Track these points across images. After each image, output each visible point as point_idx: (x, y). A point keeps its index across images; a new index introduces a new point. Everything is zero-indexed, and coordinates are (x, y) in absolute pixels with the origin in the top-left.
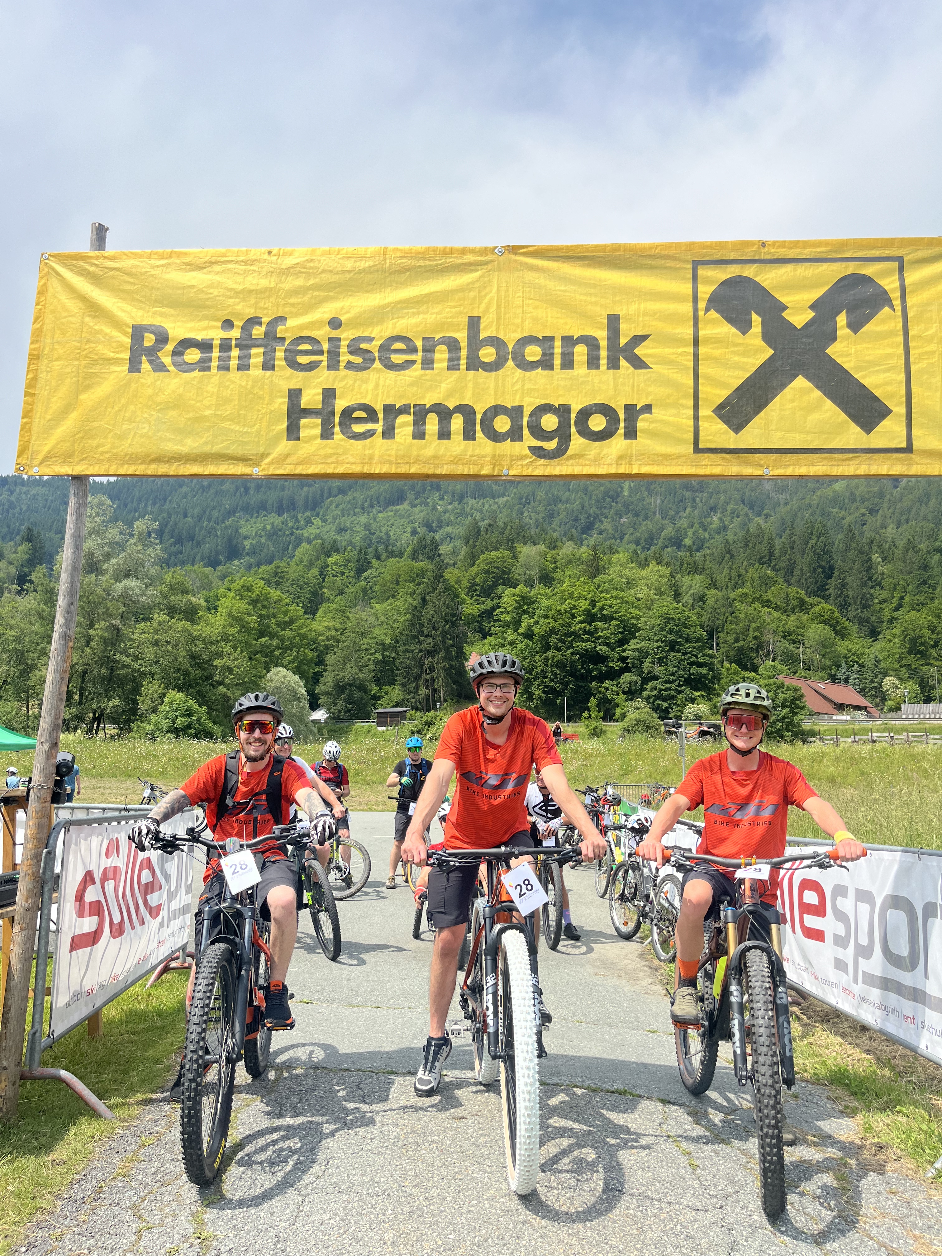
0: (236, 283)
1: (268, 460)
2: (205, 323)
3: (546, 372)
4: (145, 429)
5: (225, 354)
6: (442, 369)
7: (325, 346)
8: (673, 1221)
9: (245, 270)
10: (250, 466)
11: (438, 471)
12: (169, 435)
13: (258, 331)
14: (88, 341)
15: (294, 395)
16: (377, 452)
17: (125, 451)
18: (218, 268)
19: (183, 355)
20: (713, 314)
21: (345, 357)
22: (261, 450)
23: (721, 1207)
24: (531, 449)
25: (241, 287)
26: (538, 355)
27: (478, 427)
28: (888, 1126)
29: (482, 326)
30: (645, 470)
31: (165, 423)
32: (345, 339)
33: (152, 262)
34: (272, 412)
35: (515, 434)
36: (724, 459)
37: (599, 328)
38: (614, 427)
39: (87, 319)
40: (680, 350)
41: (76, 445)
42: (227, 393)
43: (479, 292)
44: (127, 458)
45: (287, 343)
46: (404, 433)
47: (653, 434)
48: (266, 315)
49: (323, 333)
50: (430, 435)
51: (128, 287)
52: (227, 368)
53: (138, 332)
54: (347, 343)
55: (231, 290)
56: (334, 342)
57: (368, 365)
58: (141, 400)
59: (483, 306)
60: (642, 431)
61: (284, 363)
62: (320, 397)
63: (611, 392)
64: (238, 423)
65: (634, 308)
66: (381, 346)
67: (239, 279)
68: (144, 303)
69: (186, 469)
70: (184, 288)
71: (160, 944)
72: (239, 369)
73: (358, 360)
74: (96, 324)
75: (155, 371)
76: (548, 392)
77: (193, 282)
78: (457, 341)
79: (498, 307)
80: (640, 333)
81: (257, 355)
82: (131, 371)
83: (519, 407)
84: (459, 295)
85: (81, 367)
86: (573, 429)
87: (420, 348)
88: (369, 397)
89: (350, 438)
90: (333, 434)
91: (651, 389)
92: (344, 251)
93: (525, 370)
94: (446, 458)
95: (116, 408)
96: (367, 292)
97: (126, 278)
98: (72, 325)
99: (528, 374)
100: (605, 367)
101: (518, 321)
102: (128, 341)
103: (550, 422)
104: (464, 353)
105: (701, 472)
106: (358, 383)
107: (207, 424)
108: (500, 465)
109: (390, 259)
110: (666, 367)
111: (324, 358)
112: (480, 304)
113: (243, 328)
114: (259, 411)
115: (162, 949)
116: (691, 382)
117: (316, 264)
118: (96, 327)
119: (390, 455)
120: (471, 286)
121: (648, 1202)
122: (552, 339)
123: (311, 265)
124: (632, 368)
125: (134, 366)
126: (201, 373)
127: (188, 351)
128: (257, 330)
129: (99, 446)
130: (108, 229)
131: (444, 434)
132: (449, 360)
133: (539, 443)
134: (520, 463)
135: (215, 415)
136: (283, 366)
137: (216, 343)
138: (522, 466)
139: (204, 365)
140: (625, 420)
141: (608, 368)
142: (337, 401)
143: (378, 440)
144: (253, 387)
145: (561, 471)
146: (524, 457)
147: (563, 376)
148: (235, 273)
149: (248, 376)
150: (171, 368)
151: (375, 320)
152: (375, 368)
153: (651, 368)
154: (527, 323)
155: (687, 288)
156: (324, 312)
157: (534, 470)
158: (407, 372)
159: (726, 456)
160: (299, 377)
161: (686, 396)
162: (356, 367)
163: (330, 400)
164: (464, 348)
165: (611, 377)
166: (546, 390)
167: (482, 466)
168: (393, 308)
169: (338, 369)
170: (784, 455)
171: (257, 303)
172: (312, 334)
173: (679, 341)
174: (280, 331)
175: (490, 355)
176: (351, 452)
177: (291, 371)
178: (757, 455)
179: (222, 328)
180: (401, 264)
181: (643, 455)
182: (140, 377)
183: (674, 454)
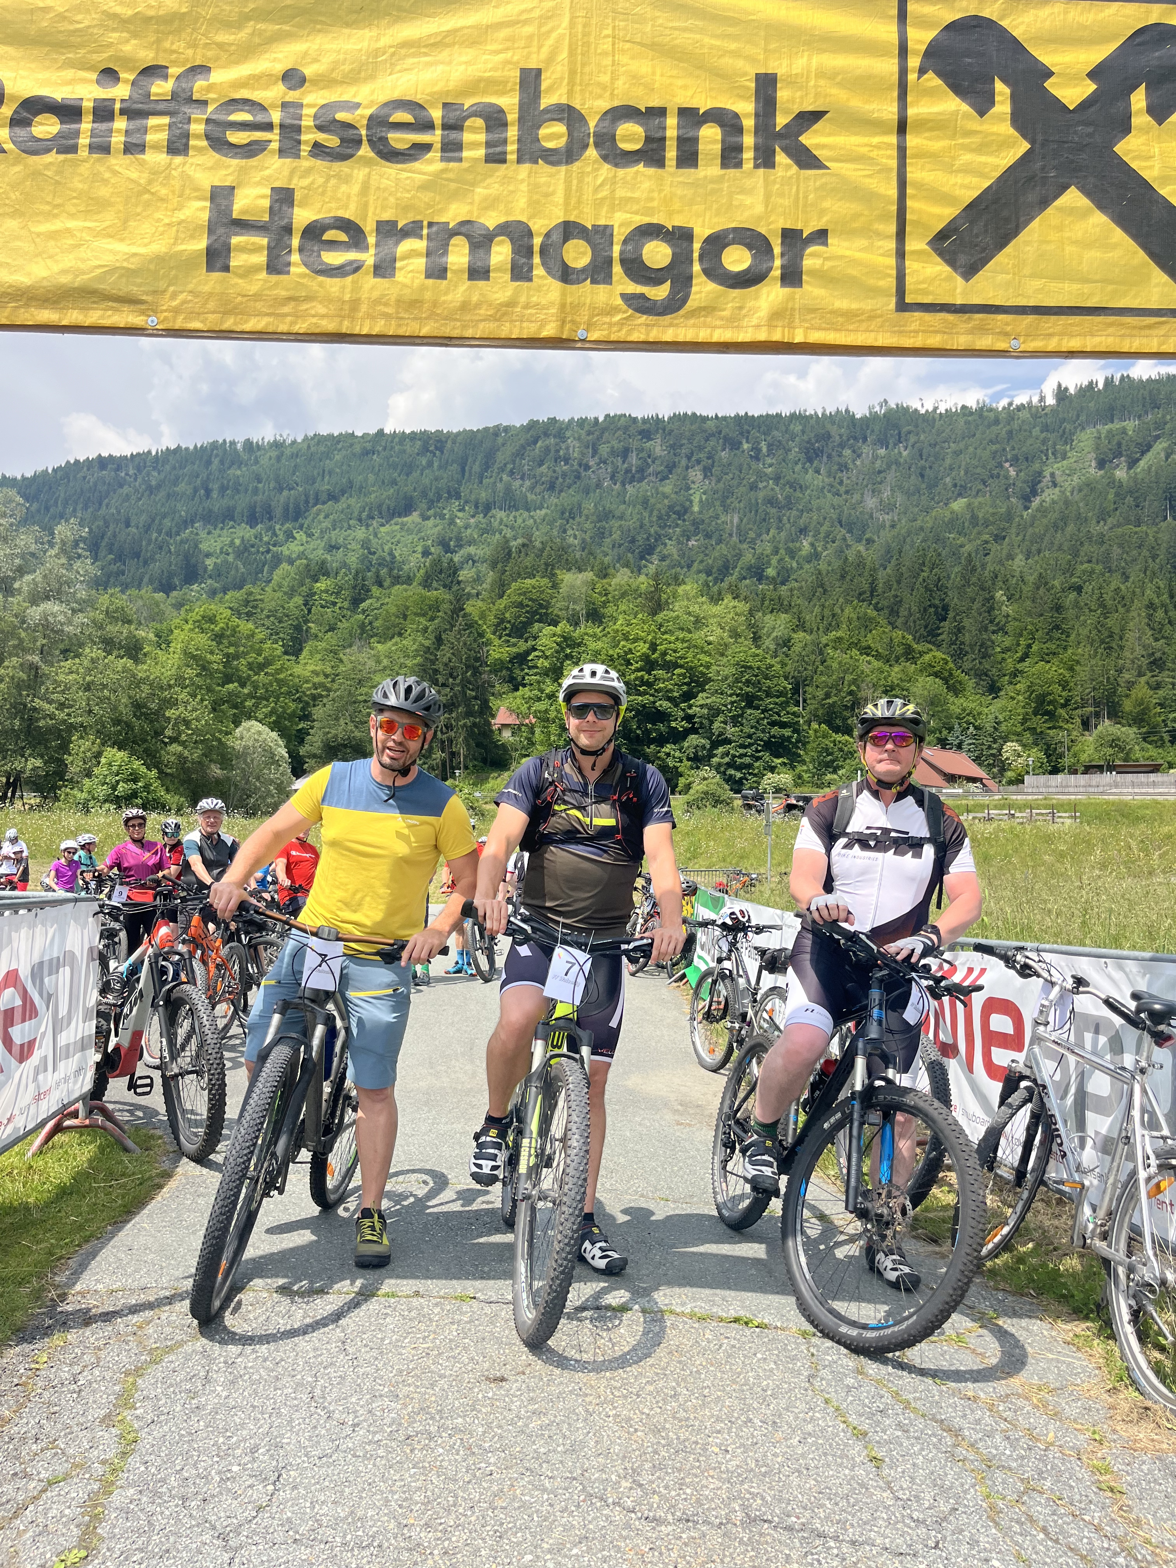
1: (174, 304)
2: (69, 74)
3: (651, 171)
5: (104, 126)
6: (476, 160)
7: (276, 117)
10: (143, 313)
11: (469, 333)
13: (161, 89)
15: (221, 196)
16: (365, 296)
20: (932, 80)
21: (309, 137)
22: (161, 286)
24: (626, 297)
26: (638, 140)
27: (537, 260)
29: (543, 86)
30: (816, 336)
32: (310, 106)
34: (179, 223)
35: (599, 272)
36: (944, 323)
37: (741, 97)
38: (765, 266)
40: (876, 140)
42: (104, 192)
43: (540, 27)
45: (211, 108)
46: (410, 268)
47: (827, 278)
48: (175, 62)
49: (272, 94)
50: (455, 272)
52: (106, 150)
54: (312, 111)
56: (292, 110)
57: (349, 151)
60: (810, 273)
61: (205, 143)
62: (266, 203)
63: (759, 209)
64: (123, 240)
65: (800, 63)
66: (371, 118)
69: (28, 316)
71: (41, 1093)
72: (129, 150)
73: (331, 141)
76: (655, 204)
78: (502, 112)
79: (572, 53)
80: (810, 108)
81: (158, 128)
83: (606, 227)
84: (506, 32)
86: (697, 267)
87: (438, 122)
88: (352, 207)
89: (318, 273)
90: (289, 265)
91: (827, 204)
93: (616, 165)
94: (482, 312)
96: (347, 25)
99: (621, 172)
100: (751, 165)
101: (605, 78)
103: (657, 254)
104: (512, 133)
105: (907, 344)
106: (333, 182)
107: (71, 243)
108: (573, 322)
110: (853, 166)
111: (274, 136)
112: (540, 48)
113: (134, 83)
114: (159, 220)
116: (893, 192)
119: (387, 304)
120: (524, 17)
122: (662, 112)
124: (795, 168)
126: (62, 157)
127: (37, 119)
128: (162, 86)
131: (479, 271)
132: (488, 144)
133: (639, 289)
134: (607, 319)
135: (83, 227)
136: (203, 148)
137: (88, 106)
138: (611, 325)
139: (65, 144)
140: (783, 255)
141: (756, 166)
142: (296, 210)
143: (366, 280)
144: (150, 182)
145: (677, 335)
146: (612, 310)
147: (681, 179)
149: (142, 164)
150: (9, 147)
151: (363, 74)
152: (361, 157)
153: (827, 168)
154: (621, 84)
155: (889, 32)
156: (275, 60)
157: (630, 332)
158: (417, 165)
159: (950, 317)
160: (229, 166)
161: (883, 218)
162: (328, 154)
163: (285, 208)
164: (513, 124)
165: (761, 181)
166: (652, 199)
167: (543, 324)
168: (393, 54)
169: (298, 156)
170: (1045, 318)
171: (158, 41)
172: (256, 95)
173: (872, 125)
174: (199, 86)
175: (559, 137)
176: (320, 297)
177: (215, 156)
178: (1000, 317)
179: (97, 79)
181: (811, 312)
183: (863, 314)
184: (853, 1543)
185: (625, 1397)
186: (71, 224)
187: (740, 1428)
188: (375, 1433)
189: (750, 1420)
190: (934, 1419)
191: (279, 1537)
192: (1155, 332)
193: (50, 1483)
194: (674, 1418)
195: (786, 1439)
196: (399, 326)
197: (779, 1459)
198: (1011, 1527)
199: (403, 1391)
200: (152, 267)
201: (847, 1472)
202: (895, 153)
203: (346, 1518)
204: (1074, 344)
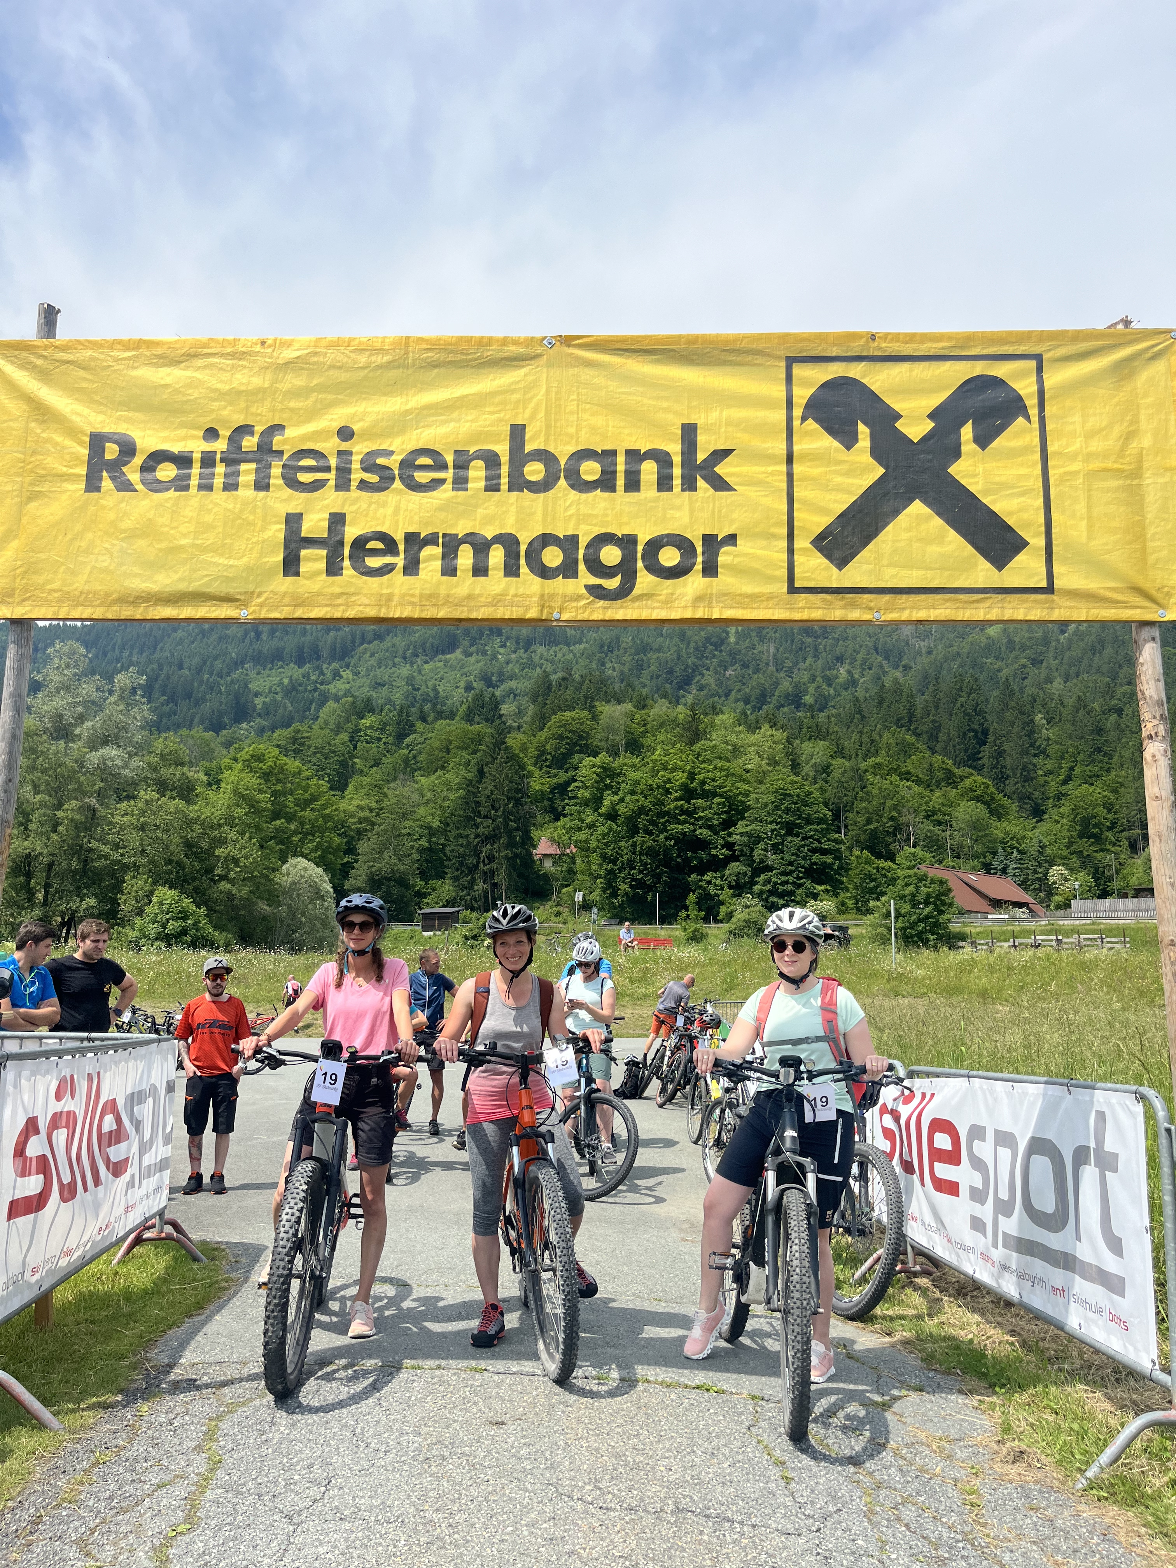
0: (221, 381)
1: (260, 600)
2: (183, 432)
3: (607, 494)
4: (105, 562)
5: (208, 471)
6: (478, 489)
7: (333, 462)
8: (756, 1548)
9: (233, 366)
10: (237, 607)
11: (473, 616)
12: (136, 570)
13: (249, 443)
14: (34, 453)
15: (293, 520)
16: (397, 591)
17: (80, 589)
18: (200, 362)
19: (155, 470)
20: (811, 424)
21: (357, 475)
22: (251, 588)
23: (818, 1530)
24: (588, 588)
25: (227, 388)
26: (596, 473)
27: (523, 561)
28: (1032, 1425)
29: (527, 437)
30: (729, 614)
31: (131, 554)
32: (358, 453)
33: (115, 353)
34: (264, 541)
35: (568, 570)
36: (824, 600)
37: (671, 441)
38: (690, 562)
39: (33, 425)
40: (771, 469)
41: (18, 581)
42: (209, 518)
43: (524, 394)
44: (81, 599)
45: (285, 457)
46: (430, 568)
47: (737, 570)
48: (260, 422)
49: (330, 446)
50: (463, 571)
51: (85, 385)
52: (210, 488)
53: (97, 442)
54: (360, 457)
55: (216, 390)
56: (344, 457)
57: (386, 485)
58: (101, 526)
59: (528, 412)
60: (723, 566)
61: (281, 482)
62: (326, 524)
63: (686, 520)
64: (222, 555)
65: (714, 416)
66: (402, 462)
67: (225, 376)
68: (105, 405)
69: (155, 613)
70: (155, 387)
71: (127, 1209)
72: (226, 487)
73: (373, 478)
74: (44, 431)
75: (119, 489)
76: (609, 519)
77: (168, 380)
78: (497, 455)
79: (547, 413)
80: (722, 448)
81: (248, 472)
82: (87, 490)
83: (574, 536)
84: (499, 398)
85: (26, 485)
86: (640, 564)
87: (450, 464)
88: (387, 524)
89: (363, 574)
90: (342, 568)
91: (735, 515)
92: (356, 342)
93: (580, 491)
94: (483, 599)
95: (69, 536)
96: (385, 394)
97: (82, 373)
98: (14, 432)
99: (584, 496)
100: (679, 489)
101: (572, 430)
102: (85, 452)
103: (611, 555)
104: (505, 470)
105: (797, 616)
106: (373, 506)
107: (184, 556)
108: (550, 607)
109: (413, 352)
110: (754, 489)
111: (332, 476)
112: (525, 409)
113: (230, 439)
114: (248, 539)
115: (131, 1215)
116: (784, 507)
117: (321, 359)
118: (44, 435)
119: (413, 595)
120: (513, 387)
121: (727, 1525)
122: (614, 453)
123: (315, 359)
124: (712, 490)
125: (92, 484)
126: (178, 494)
127: (161, 466)
128: (249, 441)
129: (47, 582)
130: (59, 311)
131: (480, 570)
132: (487, 478)
133: (598, 581)
134: (574, 604)
135: (194, 545)
136: (280, 485)
137: (197, 456)
138: (577, 608)
139: (181, 484)
140: (703, 553)
141: (683, 490)
142: (347, 529)
143: (398, 578)
144: (242, 511)
145: (625, 615)
146: (579, 597)
147: (628, 500)
148: (221, 369)
149: (237, 497)
150: (140, 487)
151: (395, 430)
152: (395, 489)
153: (735, 490)
154: (583, 433)
155: (780, 391)
156: (332, 420)
157: (591, 613)
158: (434, 493)
159: (828, 597)
160: (299, 498)
161: (777, 524)
162: (370, 487)
163: (339, 527)
164: (505, 464)
165: (687, 500)
166: (606, 515)
167: (528, 608)
168: (418, 414)
169: (349, 490)
170: (899, 596)
171: (247, 408)
172: (318, 447)
173: (768, 458)
174: (277, 442)
175: (537, 472)
176: (365, 592)
177: (289, 491)
178: (866, 596)
179: (204, 438)
180: (427, 358)
181: (724, 595)
182: (99, 498)
183: (763, 595)
186: (186, 543)
188: (402, 1456)
189: (694, 1453)
191: (329, 1517)
192: (981, 605)
193: (160, 1486)
194: (633, 1448)
195: (719, 1464)
196: (422, 611)
197: (710, 1476)
198: (880, 1522)
200: (244, 575)
201: (762, 1485)
202: (784, 478)
203: (379, 1506)
204: (921, 615)
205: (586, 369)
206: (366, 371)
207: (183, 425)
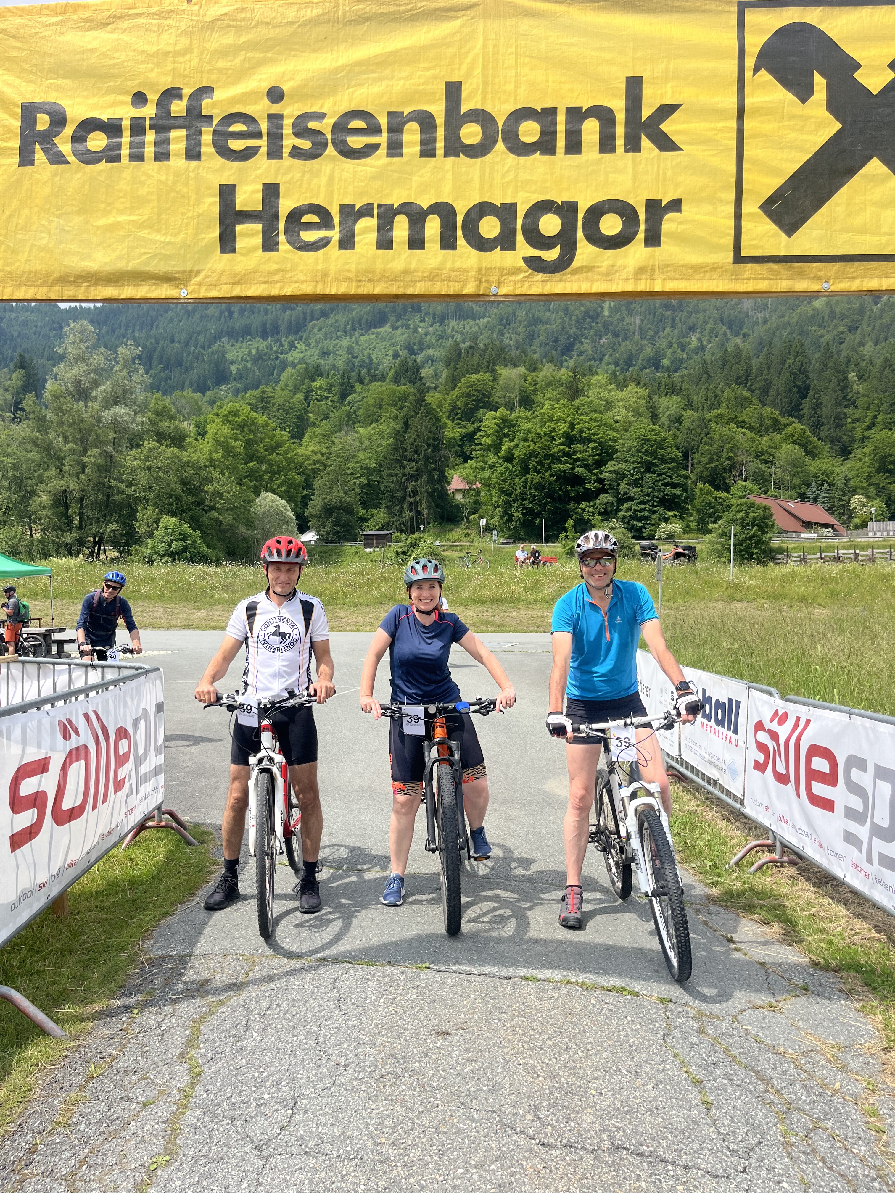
0: (148, 43)
1: (199, 279)
2: (111, 98)
3: (546, 158)
4: (43, 239)
5: (138, 139)
6: (414, 155)
7: (264, 126)
9: (157, 24)
10: (177, 287)
11: (410, 291)
12: (74, 247)
13: (178, 108)
15: (227, 193)
16: (332, 267)
17: (21, 269)
18: (127, 24)
19: (85, 141)
20: (764, 75)
21: (289, 141)
22: (189, 266)
24: (525, 259)
25: (154, 49)
26: (536, 134)
27: (459, 233)
29: (463, 95)
30: (671, 286)
31: (68, 231)
32: (289, 117)
34: (199, 215)
35: (506, 241)
36: (771, 270)
37: (615, 96)
38: (632, 230)
40: (720, 125)
42: (143, 191)
43: (460, 48)
44: (24, 279)
45: (215, 122)
46: (366, 241)
47: (682, 239)
48: (187, 85)
49: (260, 109)
50: (399, 243)
52: (141, 157)
53: (28, 112)
54: (291, 121)
55: (143, 52)
56: (276, 121)
57: (319, 151)
58: (36, 202)
59: (464, 67)
60: (667, 235)
61: (212, 150)
62: (260, 196)
63: (629, 185)
64: (159, 231)
65: (660, 67)
66: (334, 126)
67: (152, 37)
68: (35, 74)
70: (83, 52)
71: (128, 814)
72: (158, 157)
73: (305, 144)
75: (51, 163)
76: (548, 184)
77: (95, 44)
78: (432, 116)
79: (485, 68)
80: (669, 102)
81: (178, 139)
82: (22, 163)
83: (512, 204)
84: (434, 52)
86: (580, 234)
87: (384, 127)
88: (322, 196)
89: (298, 248)
90: (277, 243)
91: (680, 178)
93: (519, 155)
94: (420, 274)
95: (7, 213)
96: (315, 51)
97: (12, 42)
99: (522, 159)
100: (622, 150)
101: (510, 87)
102: (17, 124)
103: (550, 224)
104: (440, 133)
105: (742, 287)
106: (307, 176)
107: (121, 233)
108: (487, 281)
109: (344, 4)
110: (702, 148)
111: (263, 142)
112: (460, 64)
113: (158, 103)
114: (183, 214)
116: (733, 168)
117: (248, 15)
119: (348, 271)
120: (448, 40)
122: (553, 111)
123: (243, 15)
124: (656, 151)
125: (26, 158)
126: (110, 165)
127: (91, 135)
128: (178, 105)
131: (416, 242)
132: (422, 143)
133: (536, 253)
134: (512, 278)
135: (130, 222)
136: (211, 154)
137: (126, 123)
138: (515, 282)
139: (112, 155)
140: (646, 221)
141: (626, 151)
142: (282, 201)
143: (333, 251)
144: (175, 183)
145: (565, 288)
146: (516, 271)
147: (568, 163)
148: (147, 30)
149: (168, 168)
150: (71, 158)
151: (327, 90)
152: (328, 156)
153: (681, 150)
154: (521, 90)
155: (731, 37)
156: (260, 80)
157: (530, 287)
158: (368, 160)
159: (775, 266)
160: (232, 168)
161: (725, 187)
162: (303, 155)
163: (273, 199)
164: (440, 126)
165: (630, 163)
166: (546, 181)
167: (465, 283)
168: (349, 72)
169: (282, 158)
170: (850, 264)
171: (175, 69)
172: (247, 110)
173: (717, 113)
174: (206, 106)
175: (475, 135)
176: (301, 268)
177: (221, 160)
178: (815, 265)
179: (133, 103)
180: (358, 10)
181: (668, 267)
182: (33, 172)
183: (707, 266)
184: (685, 1167)
185: (532, 1049)
186: (121, 218)
187: (611, 1076)
188: (360, 1072)
189: (619, 1070)
190: (752, 1070)
191: (295, 1150)
193: (145, 1105)
194: (565, 1067)
195: (644, 1085)
196: (359, 286)
197: (638, 1101)
198: (798, 1158)
199: (379, 1040)
200: (182, 252)
201: (685, 1112)
202: (735, 135)
203: (340, 1136)
204: (873, 284)
205: (525, 19)
206: (296, 26)
207: (111, 91)
